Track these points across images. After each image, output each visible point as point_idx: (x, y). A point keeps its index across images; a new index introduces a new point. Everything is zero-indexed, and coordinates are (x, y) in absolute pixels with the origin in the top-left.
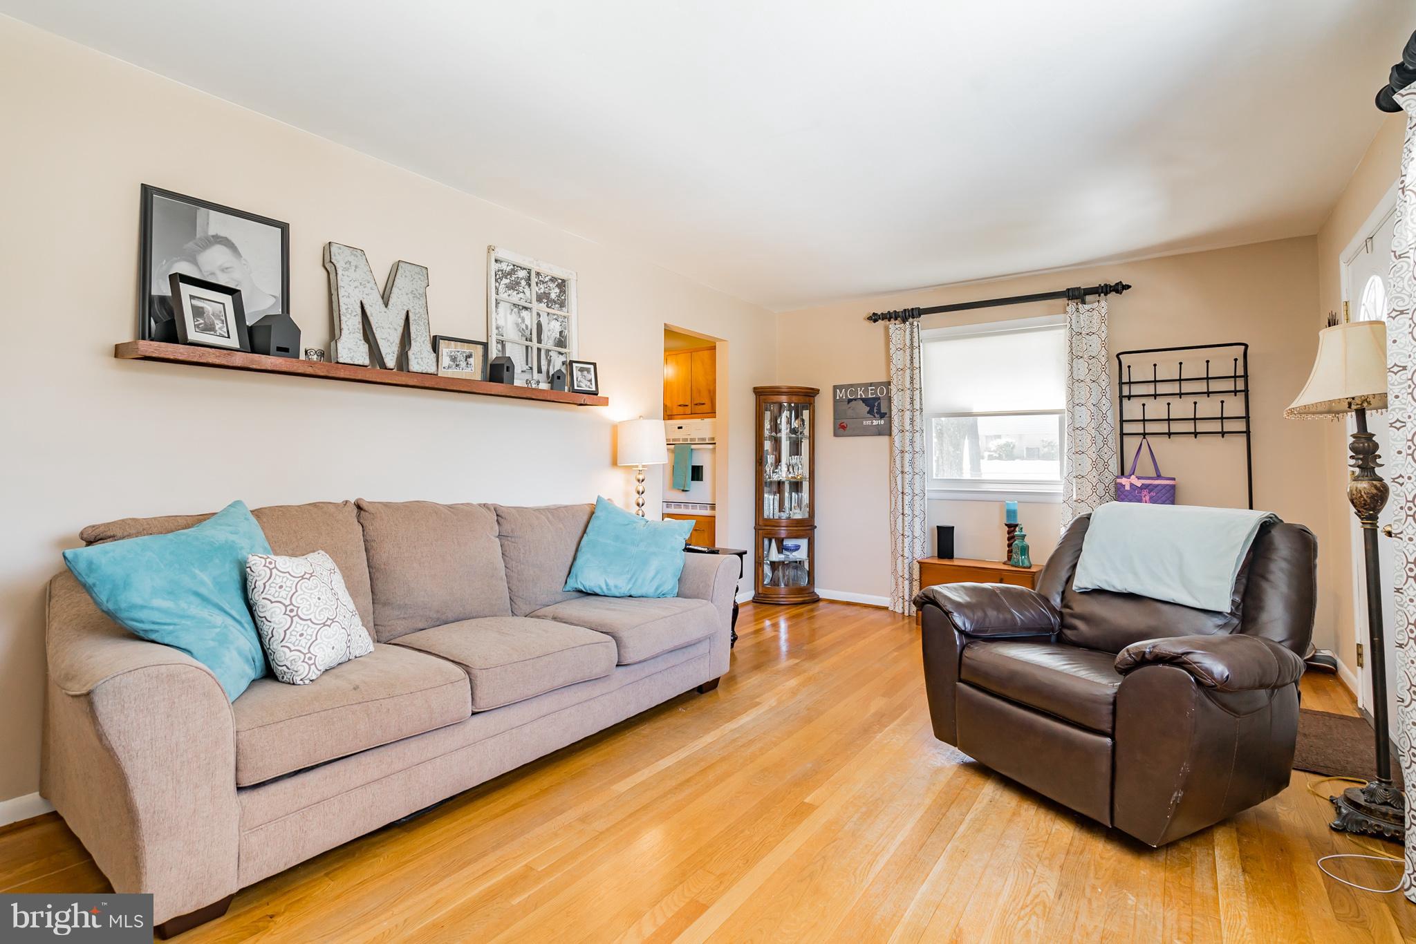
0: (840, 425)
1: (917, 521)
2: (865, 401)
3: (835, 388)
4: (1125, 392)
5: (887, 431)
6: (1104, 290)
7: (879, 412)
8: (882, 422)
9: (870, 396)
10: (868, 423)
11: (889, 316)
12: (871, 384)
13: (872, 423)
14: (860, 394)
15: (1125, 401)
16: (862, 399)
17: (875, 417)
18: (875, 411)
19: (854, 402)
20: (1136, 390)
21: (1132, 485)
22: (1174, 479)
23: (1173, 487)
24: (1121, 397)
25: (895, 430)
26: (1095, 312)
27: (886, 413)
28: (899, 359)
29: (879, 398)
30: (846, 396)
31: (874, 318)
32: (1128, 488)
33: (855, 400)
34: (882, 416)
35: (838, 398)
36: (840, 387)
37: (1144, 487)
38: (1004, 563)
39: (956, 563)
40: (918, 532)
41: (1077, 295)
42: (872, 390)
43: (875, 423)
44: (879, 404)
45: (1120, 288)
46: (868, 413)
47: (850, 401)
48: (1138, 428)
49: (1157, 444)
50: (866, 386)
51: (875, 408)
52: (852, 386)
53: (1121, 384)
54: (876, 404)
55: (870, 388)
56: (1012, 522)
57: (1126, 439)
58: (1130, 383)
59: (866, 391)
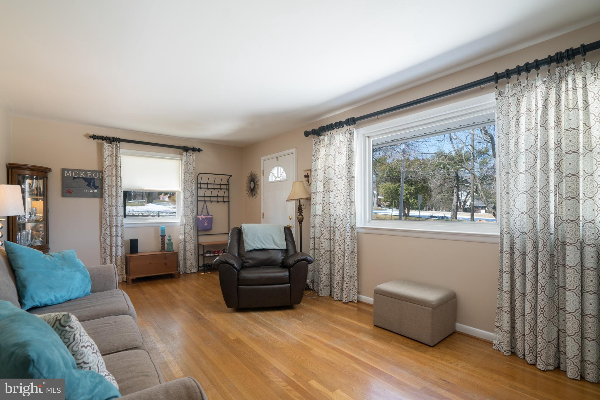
0: (67, 191)
1: (119, 239)
2: (85, 179)
3: (63, 170)
4: (199, 186)
5: (101, 196)
6: (194, 150)
7: (94, 185)
8: (96, 191)
9: (88, 177)
10: (87, 191)
11: (102, 138)
12: (89, 171)
13: (90, 191)
14: (82, 174)
15: (199, 190)
16: (84, 179)
17: (91, 188)
18: (92, 185)
19: (77, 179)
20: (202, 186)
21: (202, 218)
22: (212, 216)
23: (212, 218)
24: (198, 188)
25: (106, 195)
26: (191, 157)
27: (98, 187)
28: (108, 161)
29: (94, 179)
30: (72, 175)
31: (94, 137)
32: (201, 219)
33: (79, 178)
34: (96, 188)
35: (66, 176)
36: (68, 170)
37: (206, 218)
38: (160, 251)
39: (139, 254)
40: (119, 243)
41: (186, 149)
42: (89, 174)
43: (91, 191)
44: (94, 182)
45: (199, 150)
46: (87, 185)
47: (74, 178)
48: (202, 199)
49: (208, 204)
50: (86, 171)
51: (92, 183)
52: (76, 170)
53: (198, 183)
54: (92, 181)
55: (88, 173)
56: (163, 235)
57: (199, 202)
58: (201, 183)
59: (86, 174)
